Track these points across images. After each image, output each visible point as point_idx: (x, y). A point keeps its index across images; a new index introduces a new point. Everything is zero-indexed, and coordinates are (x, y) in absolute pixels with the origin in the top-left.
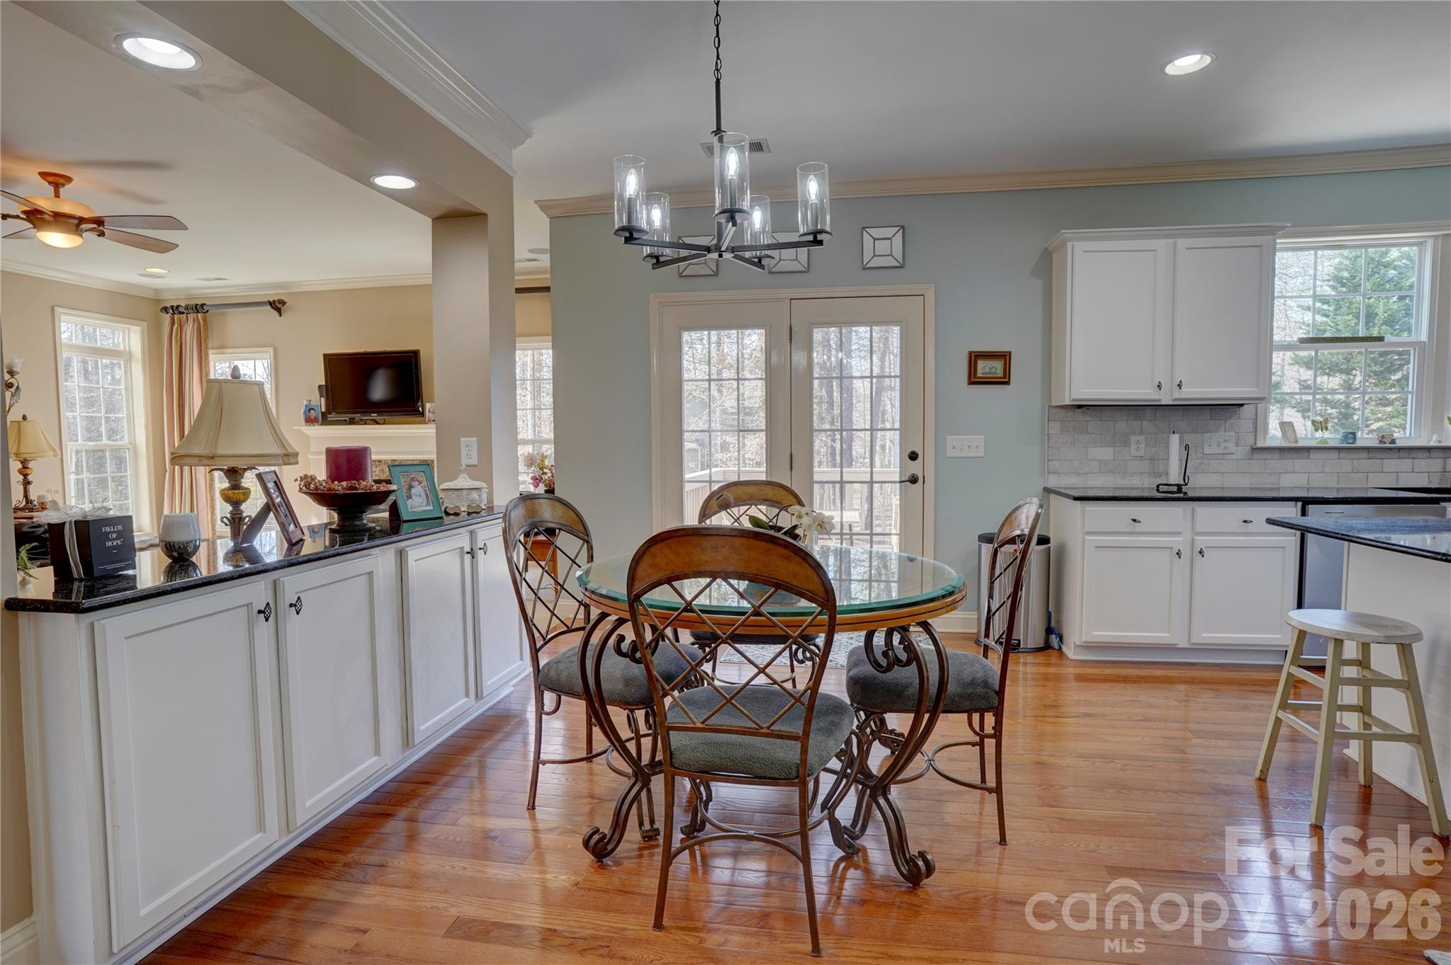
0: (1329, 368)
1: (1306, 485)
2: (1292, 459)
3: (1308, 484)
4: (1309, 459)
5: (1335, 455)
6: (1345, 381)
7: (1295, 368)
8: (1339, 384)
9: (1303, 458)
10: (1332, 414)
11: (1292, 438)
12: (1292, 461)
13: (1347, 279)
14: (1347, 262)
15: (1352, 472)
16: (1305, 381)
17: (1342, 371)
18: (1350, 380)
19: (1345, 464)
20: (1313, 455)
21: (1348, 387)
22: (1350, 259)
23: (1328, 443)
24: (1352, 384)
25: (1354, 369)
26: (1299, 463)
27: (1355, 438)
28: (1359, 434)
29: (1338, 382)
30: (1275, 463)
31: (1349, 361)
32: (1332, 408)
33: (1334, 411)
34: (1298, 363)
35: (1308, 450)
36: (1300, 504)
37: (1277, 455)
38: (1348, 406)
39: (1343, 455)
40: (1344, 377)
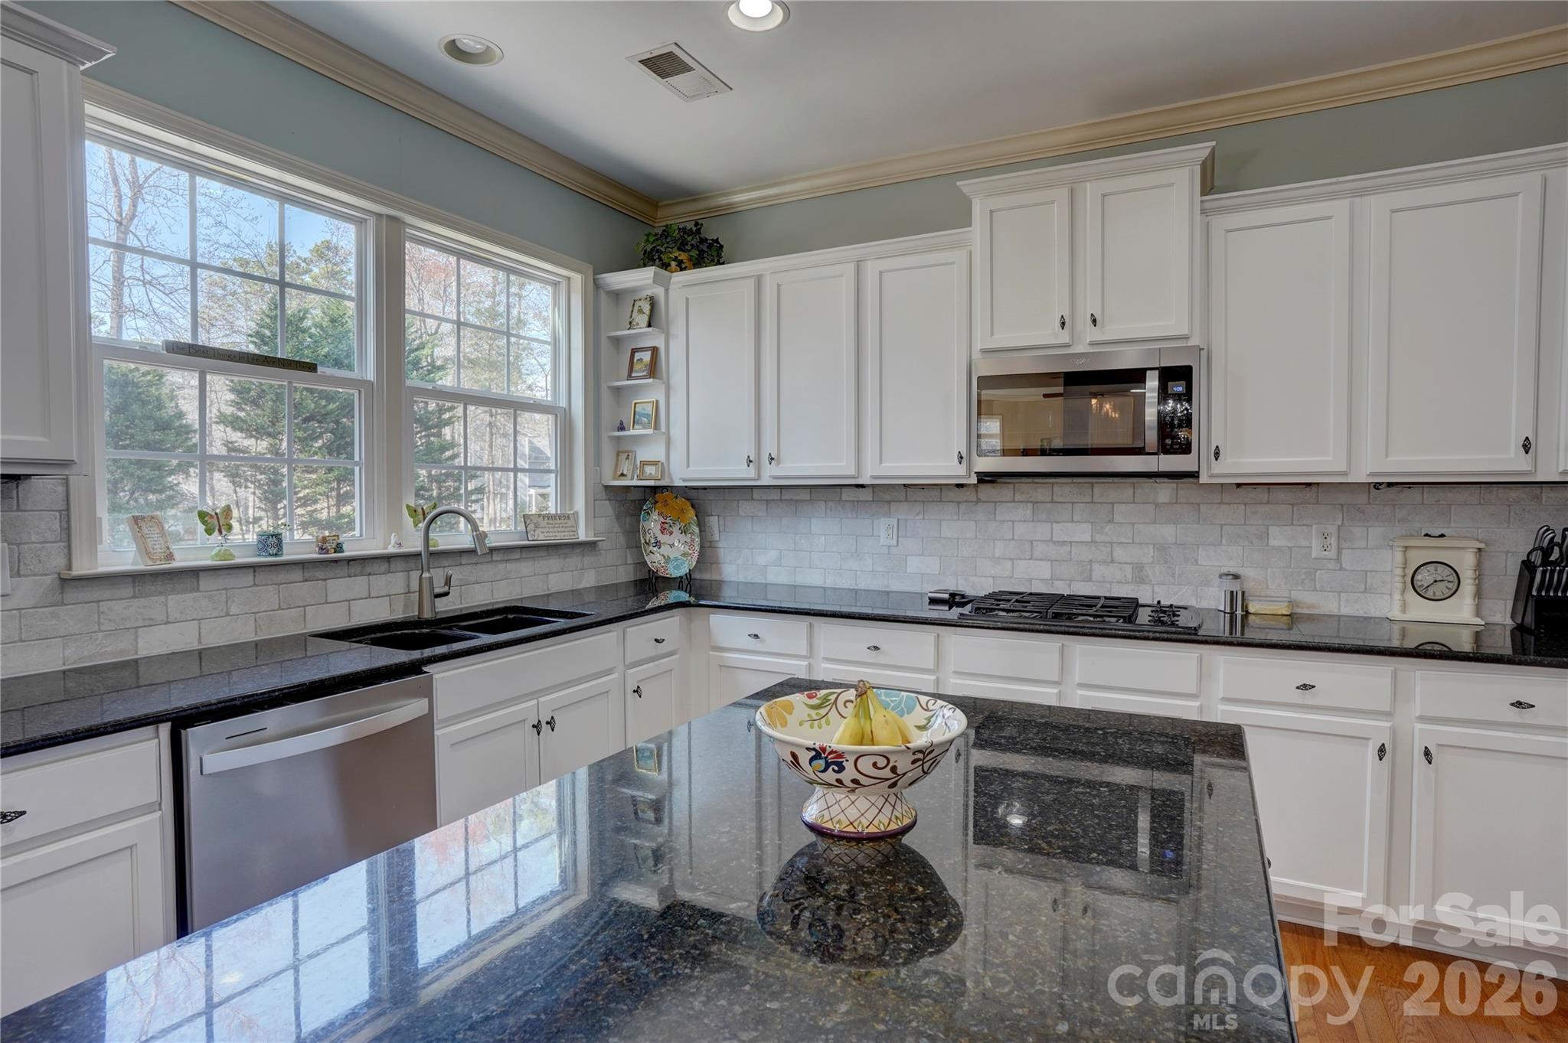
0: (255, 430)
1: (196, 646)
2: (160, 594)
3: (200, 642)
4: (198, 590)
5: (248, 579)
6: (271, 444)
7: (221, 427)
8: (267, 448)
9: (185, 591)
10: (261, 480)
11: (158, 548)
12: (162, 598)
13: (269, 337)
14: (268, 320)
15: (280, 608)
16: (232, 443)
17: (269, 435)
18: (276, 444)
19: (267, 595)
20: (206, 583)
21: (275, 451)
22: (271, 318)
23: (233, 557)
24: (279, 449)
25: (279, 433)
26: (177, 602)
27: (279, 545)
28: (286, 538)
29: (265, 446)
30: (121, 607)
31: (274, 424)
32: (261, 474)
33: (263, 476)
34: (224, 423)
35: (195, 573)
36: (165, 729)
37: (127, 590)
38: (276, 472)
39: (261, 577)
40: (271, 440)
